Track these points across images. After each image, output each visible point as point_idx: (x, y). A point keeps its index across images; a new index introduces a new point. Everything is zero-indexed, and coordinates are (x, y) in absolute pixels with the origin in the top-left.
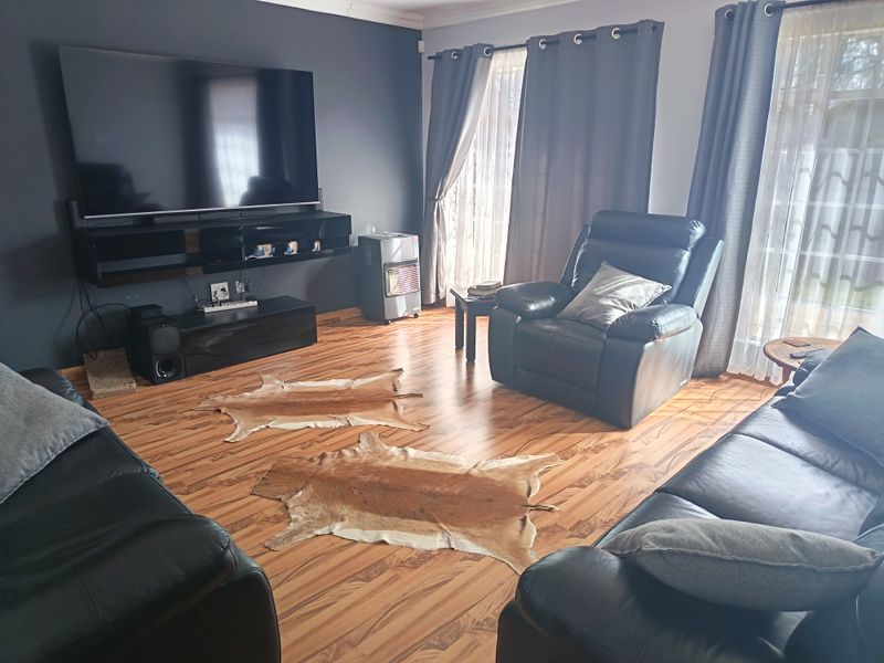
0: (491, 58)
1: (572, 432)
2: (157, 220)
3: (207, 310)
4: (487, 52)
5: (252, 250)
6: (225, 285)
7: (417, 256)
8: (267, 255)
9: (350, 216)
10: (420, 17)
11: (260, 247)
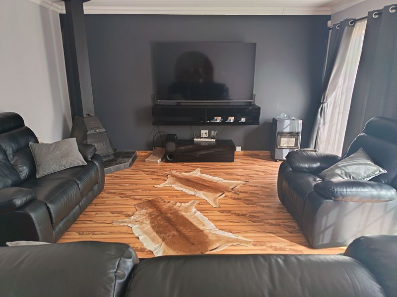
0: (353, 26)
1: (279, 237)
2: (182, 104)
3: (195, 140)
4: (351, 23)
5: (213, 119)
6: (207, 131)
7: (300, 130)
8: (218, 121)
9: (260, 108)
10: (329, 9)
11: (216, 118)
